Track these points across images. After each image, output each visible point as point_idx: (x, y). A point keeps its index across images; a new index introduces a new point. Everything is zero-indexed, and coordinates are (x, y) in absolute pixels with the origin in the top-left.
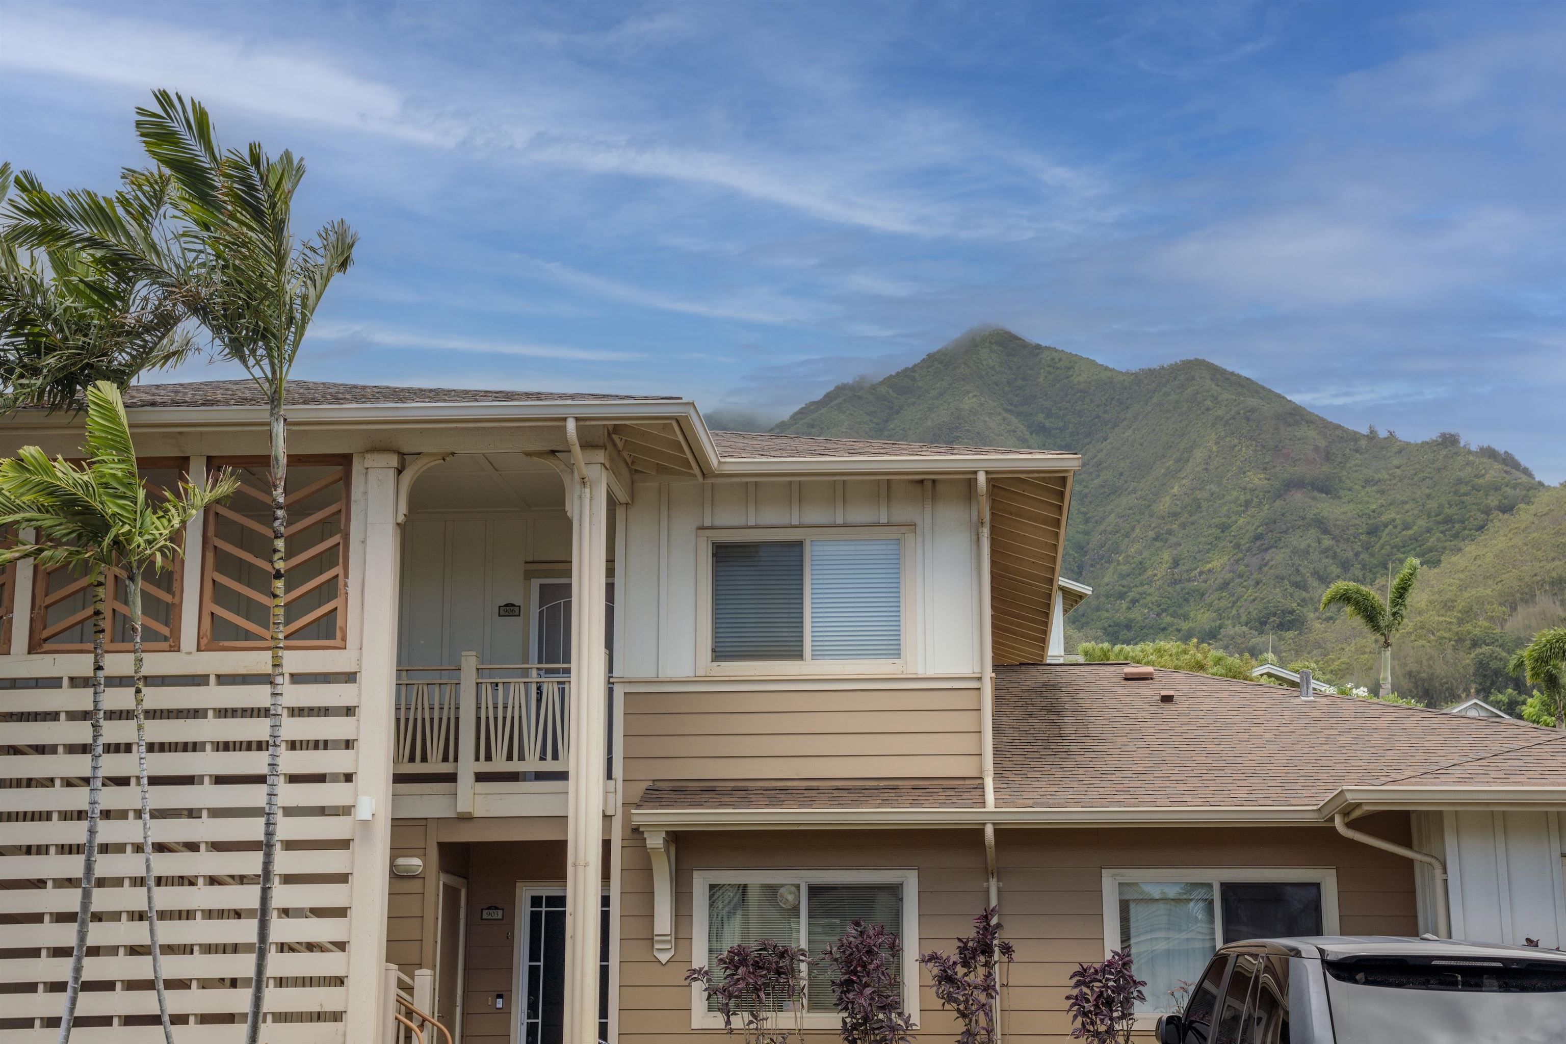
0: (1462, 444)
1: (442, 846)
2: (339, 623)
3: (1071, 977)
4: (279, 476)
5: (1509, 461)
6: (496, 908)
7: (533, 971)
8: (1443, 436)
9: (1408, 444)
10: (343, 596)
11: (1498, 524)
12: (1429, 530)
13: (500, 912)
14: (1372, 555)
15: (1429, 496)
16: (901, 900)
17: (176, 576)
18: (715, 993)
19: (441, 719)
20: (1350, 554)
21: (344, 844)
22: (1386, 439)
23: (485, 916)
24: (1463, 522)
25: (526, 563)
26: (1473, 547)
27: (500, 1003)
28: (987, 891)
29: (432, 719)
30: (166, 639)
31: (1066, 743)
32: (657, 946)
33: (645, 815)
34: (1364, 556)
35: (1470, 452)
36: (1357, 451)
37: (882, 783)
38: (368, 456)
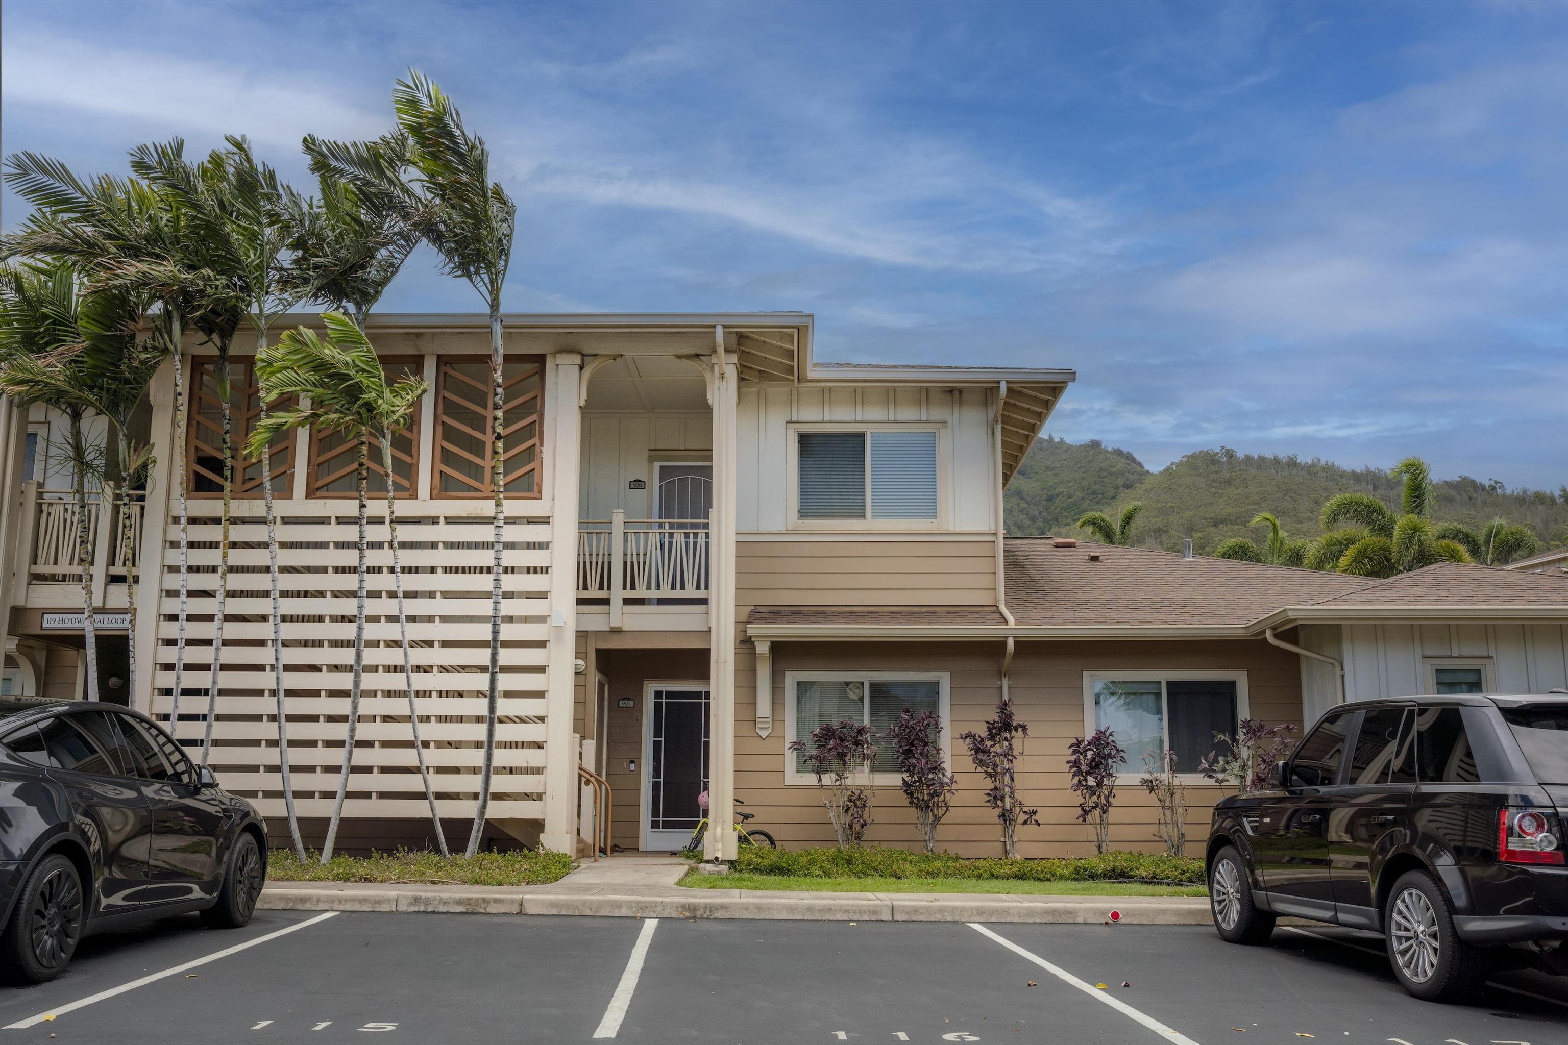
0: (1103, 447)
1: (599, 652)
2: (536, 480)
3: (1070, 747)
4: (498, 363)
5: (1130, 458)
6: (629, 699)
7: (657, 745)
8: (1092, 441)
9: (1072, 446)
10: (539, 460)
11: (1124, 495)
12: (1083, 499)
13: (632, 702)
14: (1049, 513)
15: (1083, 478)
16: (938, 693)
17: (415, 443)
18: (811, 759)
19: (597, 563)
20: (1036, 513)
21: (542, 644)
22: (1058, 442)
23: (621, 705)
24: (1103, 494)
25: (650, 450)
26: (1109, 509)
27: (632, 767)
28: (1001, 687)
29: (591, 563)
30: (408, 490)
31: (1039, 585)
32: (759, 725)
33: (754, 629)
34: (1044, 514)
35: (1107, 452)
36: (1041, 449)
37: (924, 609)
38: (558, 356)
